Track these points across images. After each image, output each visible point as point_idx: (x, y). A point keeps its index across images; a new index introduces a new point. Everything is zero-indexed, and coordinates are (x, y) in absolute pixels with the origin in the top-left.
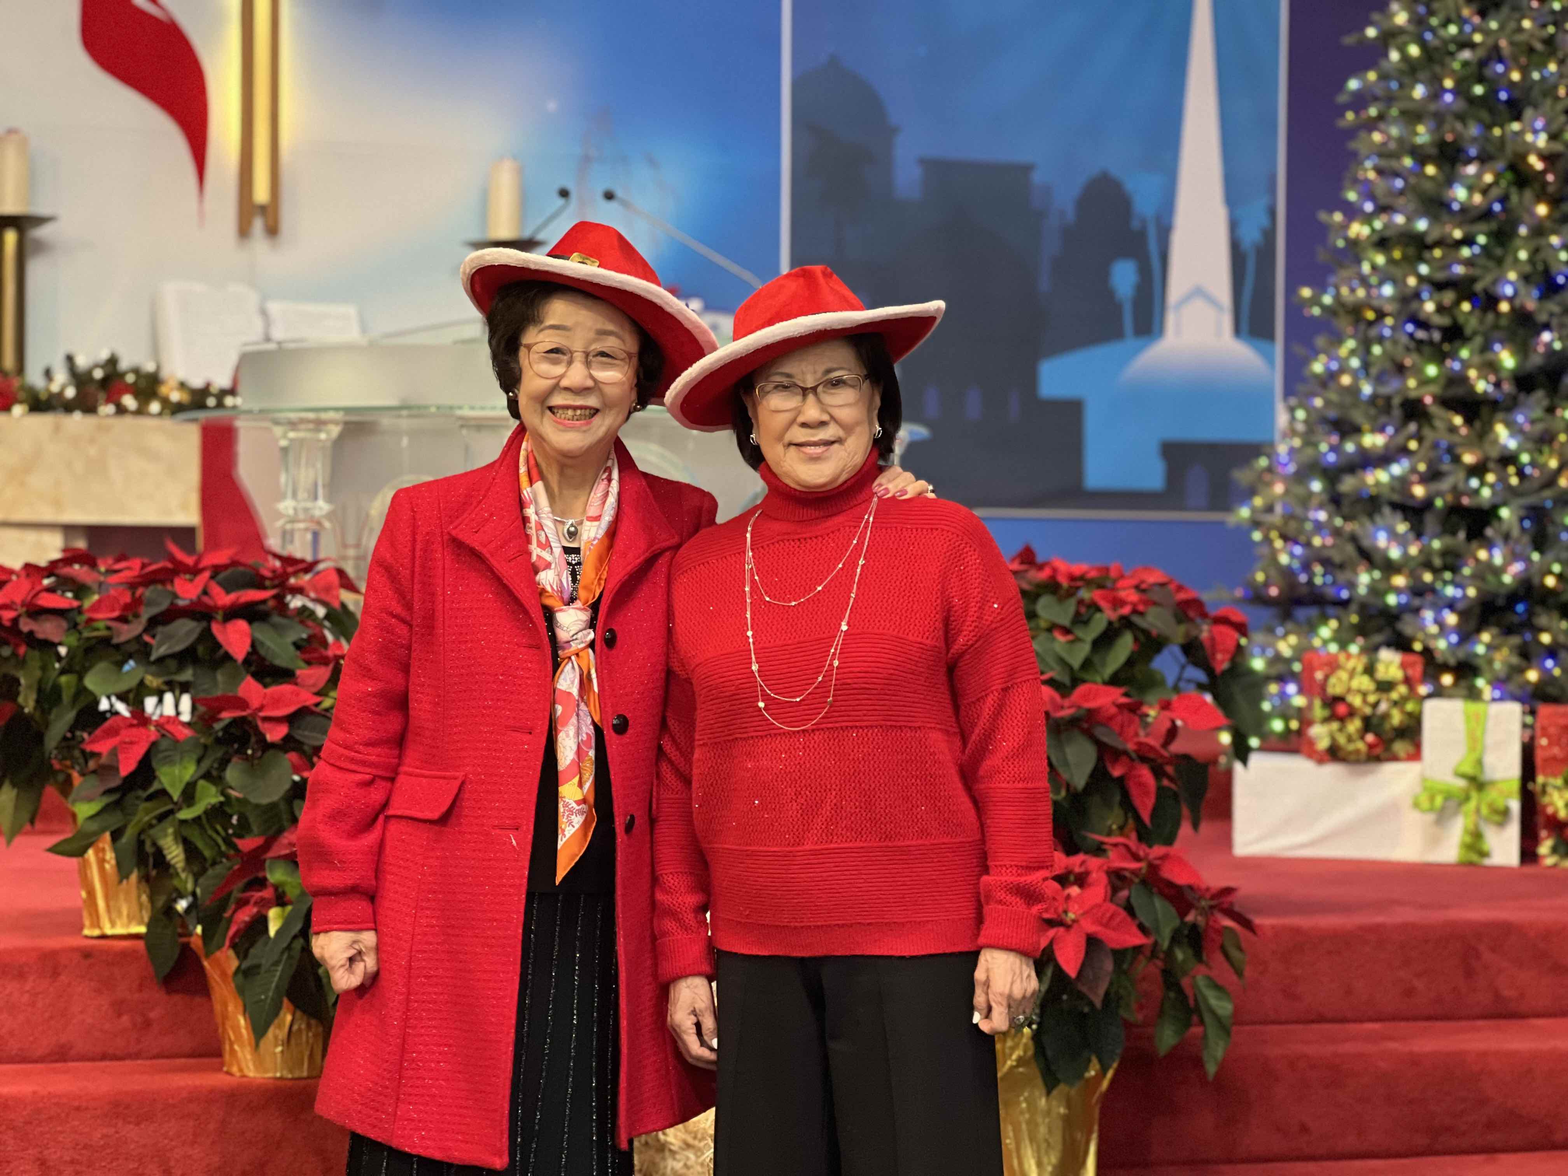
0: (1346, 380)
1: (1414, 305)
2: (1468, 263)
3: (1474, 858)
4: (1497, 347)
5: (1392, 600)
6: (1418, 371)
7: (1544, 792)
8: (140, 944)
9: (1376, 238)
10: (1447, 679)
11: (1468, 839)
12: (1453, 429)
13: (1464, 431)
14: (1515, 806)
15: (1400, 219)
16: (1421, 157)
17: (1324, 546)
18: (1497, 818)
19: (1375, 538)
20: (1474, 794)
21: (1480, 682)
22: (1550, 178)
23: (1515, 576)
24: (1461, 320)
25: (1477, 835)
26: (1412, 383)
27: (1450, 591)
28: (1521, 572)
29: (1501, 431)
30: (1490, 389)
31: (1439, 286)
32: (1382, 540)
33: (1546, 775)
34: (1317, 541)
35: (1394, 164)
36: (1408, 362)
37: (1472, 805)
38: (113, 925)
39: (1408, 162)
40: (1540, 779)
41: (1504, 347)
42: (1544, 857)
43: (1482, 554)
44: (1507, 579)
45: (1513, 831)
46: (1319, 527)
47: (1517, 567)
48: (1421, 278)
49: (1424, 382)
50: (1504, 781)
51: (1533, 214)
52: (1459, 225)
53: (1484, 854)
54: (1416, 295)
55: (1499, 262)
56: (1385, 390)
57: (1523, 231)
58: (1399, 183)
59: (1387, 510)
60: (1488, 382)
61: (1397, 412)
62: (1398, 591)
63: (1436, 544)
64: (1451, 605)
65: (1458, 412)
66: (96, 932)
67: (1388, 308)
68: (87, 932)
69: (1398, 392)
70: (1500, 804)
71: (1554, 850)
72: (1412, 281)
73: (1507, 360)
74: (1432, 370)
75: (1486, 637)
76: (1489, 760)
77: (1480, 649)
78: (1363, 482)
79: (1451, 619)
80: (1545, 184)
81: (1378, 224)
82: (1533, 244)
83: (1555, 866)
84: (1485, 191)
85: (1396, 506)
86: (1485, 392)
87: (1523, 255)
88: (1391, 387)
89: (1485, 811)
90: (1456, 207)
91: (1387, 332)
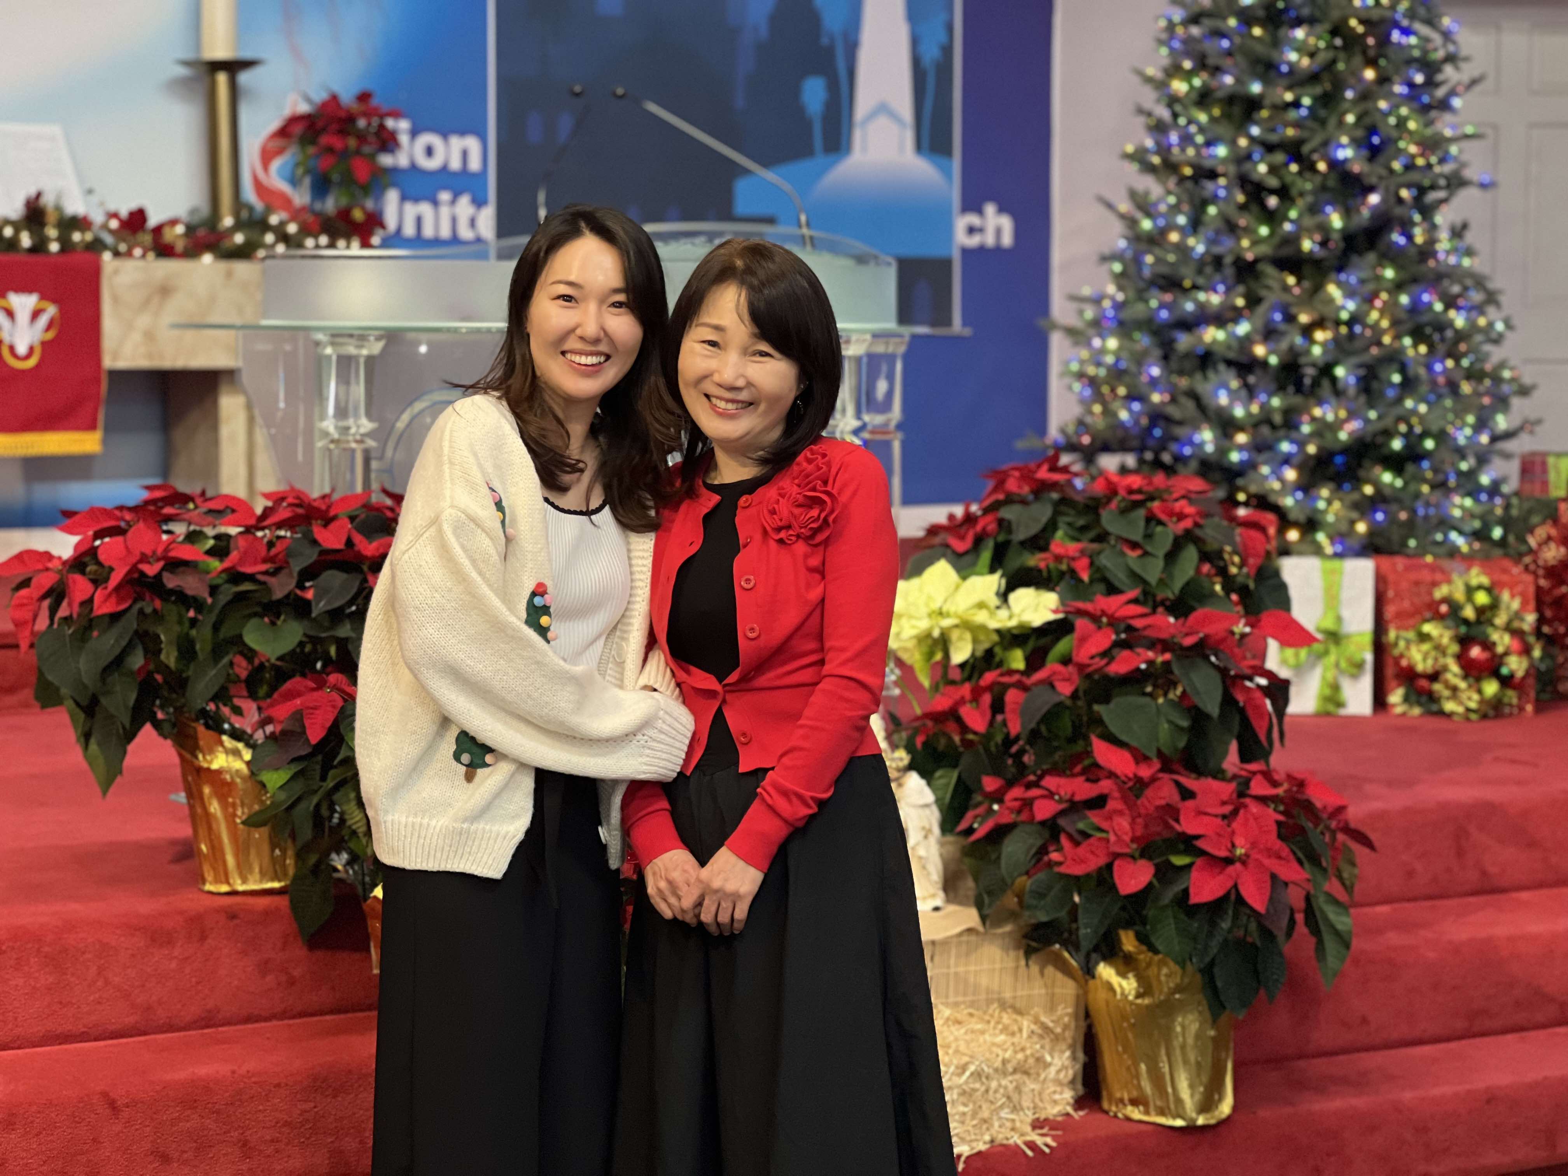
0: (1174, 237)
1: (1247, 166)
2: (1297, 125)
3: (1331, 708)
4: (1329, 209)
5: (1235, 457)
6: (1249, 231)
7: (1396, 644)
8: (283, 902)
9: (1194, 96)
10: (1293, 535)
11: (1328, 692)
12: (1286, 288)
13: (1297, 291)
14: (1369, 657)
15: (1229, 80)
16: (1247, 17)
17: (1163, 403)
18: (1354, 671)
19: (1216, 396)
20: (1333, 649)
21: (1321, 537)
22: (1371, 41)
23: (1350, 434)
24: (1288, 179)
25: (1336, 687)
26: (1245, 243)
27: (1286, 447)
28: (1359, 430)
29: (1333, 290)
30: (1317, 248)
31: (1269, 148)
32: (1223, 399)
33: (1398, 628)
34: (1156, 398)
35: (1217, 23)
36: (1242, 222)
37: (1332, 658)
38: (244, 881)
39: (1232, 22)
40: (1392, 634)
41: (1335, 210)
42: (1394, 706)
43: (1317, 412)
44: (1343, 436)
45: (1366, 682)
46: (1154, 383)
47: (1354, 425)
48: (1252, 139)
49: (1257, 241)
50: (1360, 634)
51: (1361, 79)
52: (1289, 88)
53: (1340, 704)
54: (1248, 157)
55: (1323, 123)
56: (1217, 250)
57: (1349, 94)
58: (1225, 43)
59: (1222, 367)
60: (1314, 242)
61: (1229, 271)
62: (1241, 448)
63: (1276, 402)
64: (1287, 460)
65: (1292, 273)
66: (224, 888)
67: (1220, 169)
68: (208, 887)
69: (1231, 251)
70: (1358, 657)
71: (1406, 699)
72: (1243, 142)
73: (1336, 221)
74: (1264, 231)
75: (1325, 492)
76: (1346, 614)
77: (1321, 505)
78: (1200, 339)
79: (1291, 474)
80: (1365, 49)
81: (1197, 82)
82: (1360, 108)
83: (1404, 715)
84: (1312, 55)
85: (1229, 363)
86: (1311, 252)
87: (1350, 118)
88: (1225, 246)
89: (1343, 664)
90: (1284, 69)
91: (1222, 193)
